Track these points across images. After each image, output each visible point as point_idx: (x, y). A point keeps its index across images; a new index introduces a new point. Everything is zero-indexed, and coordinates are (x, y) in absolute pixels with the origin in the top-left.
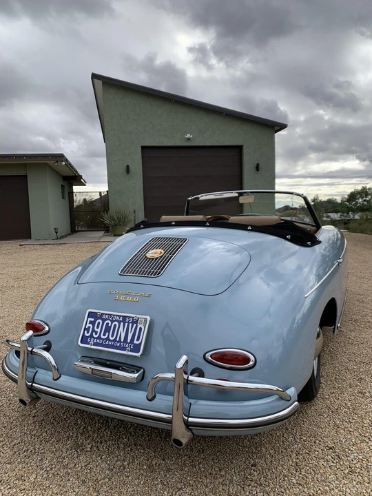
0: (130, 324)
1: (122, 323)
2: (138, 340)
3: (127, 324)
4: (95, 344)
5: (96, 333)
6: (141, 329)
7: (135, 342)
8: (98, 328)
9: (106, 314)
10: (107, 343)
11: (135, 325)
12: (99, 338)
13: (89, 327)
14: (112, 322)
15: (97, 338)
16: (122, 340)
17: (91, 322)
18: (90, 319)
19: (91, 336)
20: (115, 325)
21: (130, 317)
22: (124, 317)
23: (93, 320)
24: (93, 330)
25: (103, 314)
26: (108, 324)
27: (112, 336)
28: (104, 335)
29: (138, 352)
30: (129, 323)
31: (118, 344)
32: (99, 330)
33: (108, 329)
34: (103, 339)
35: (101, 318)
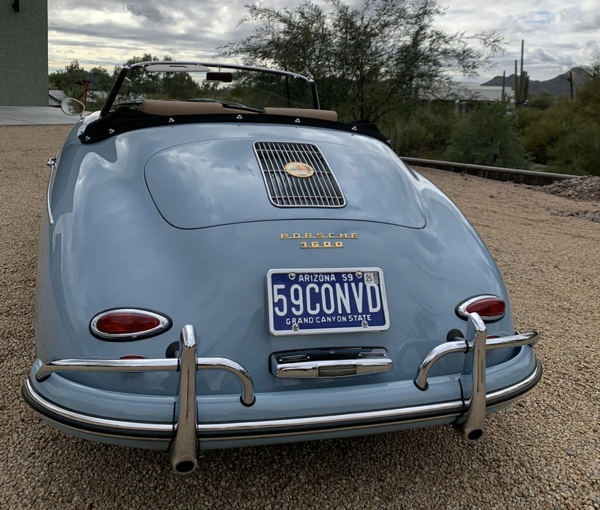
0: (353, 285)
1: (338, 285)
2: (375, 306)
3: (346, 285)
4: (302, 326)
5: (298, 308)
6: (373, 289)
7: (372, 310)
8: (297, 298)
9: (303, 274)
10: (323, 320)
11: (361, 284)
12: (306, 314)
13: (281, 300)
14: (320, 285)
15: (302, 316)
16: (348, 311)
17: (280, 292)
18: (277, 287)
19: (290, 314)
20: (327, 290)
21: (347, 273)
22: (338, 275)
23: (282, 286)
24: (290, 305)
25: (298, 275)
26: (312, 290)
27: (329, 307)
28: (313, 308)
29: (383, 323)
30: (349, 283)
31: (344, 319)
32: (300, 302)
33: (316, 298)
34: (314, 316)
35: (296, 281)
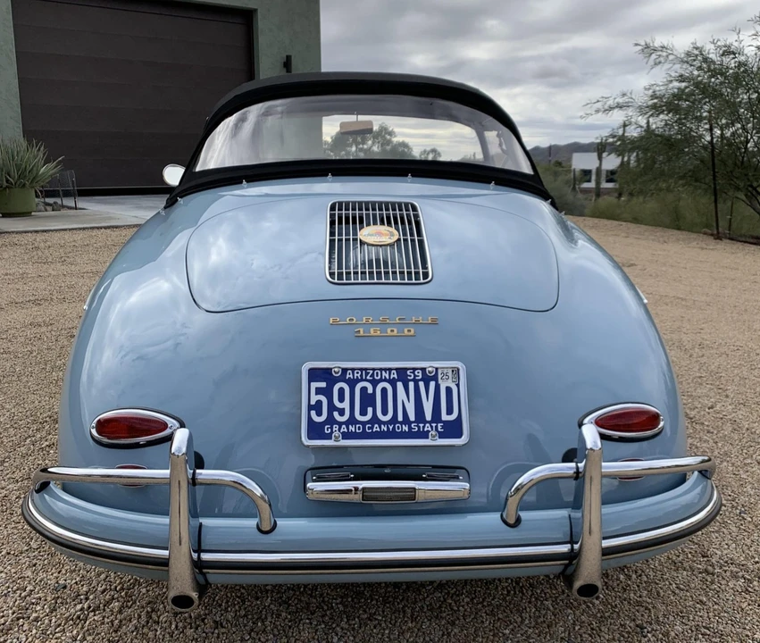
0: (421, 384)
1: (400, 385)
2: (450, 412)
3: (411, 385)
4: (346, 436)
5: (342, 412)
6: (449, 390)
7: (445, 417)
8: (341, 399)
9: (353, 370)
10: (376, 428)
11: (432, 384)
12: (352, 420)
13: (319, 403)
14: (375, 383)
15: (347, 423)
16: (412, 418)
17: (319, 391)
18: (314, 385)
19: (331, 420)
20: (384, 391)
21: (414, 369)
22: (402, 372)
23: (323, 385)
24: (332, 407)
25: (345, 370)
26: (364, 390)
27: (385, 412)
28: (363, 413)
29: (459, 435)
30: (416, 382)
31: (406, 428)
32: (346, 405)
33: (368, 400)
34: (364, 424)
35: (342, 378)
